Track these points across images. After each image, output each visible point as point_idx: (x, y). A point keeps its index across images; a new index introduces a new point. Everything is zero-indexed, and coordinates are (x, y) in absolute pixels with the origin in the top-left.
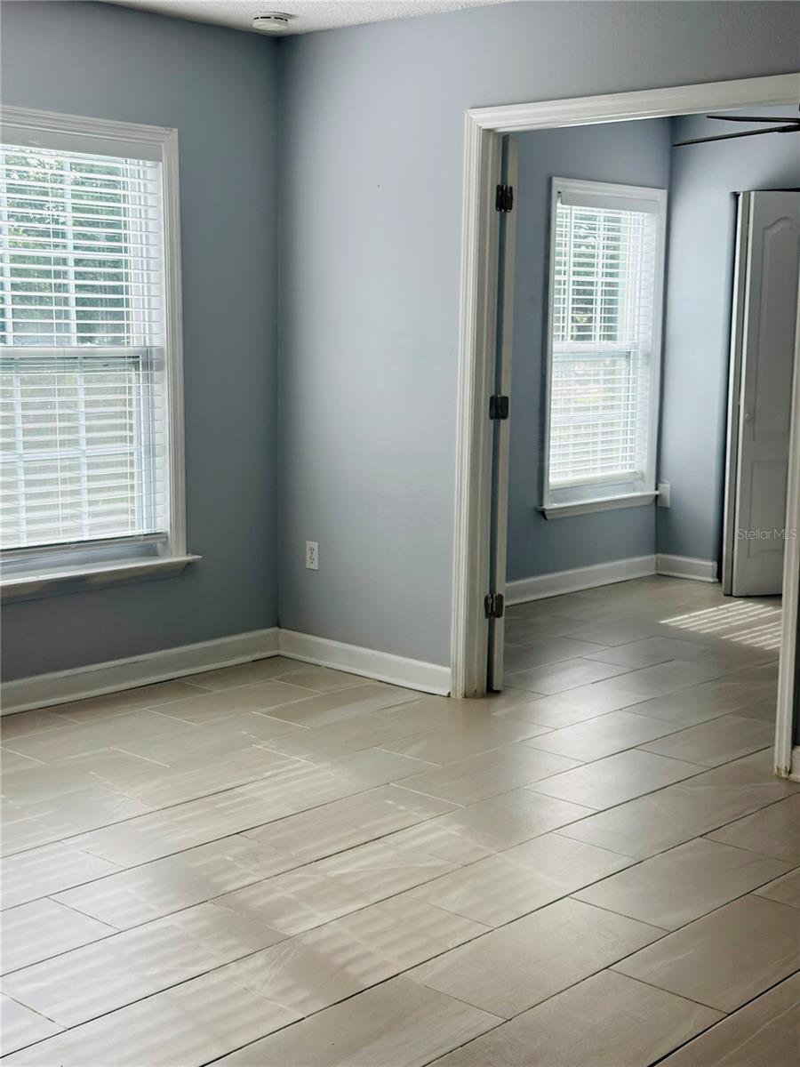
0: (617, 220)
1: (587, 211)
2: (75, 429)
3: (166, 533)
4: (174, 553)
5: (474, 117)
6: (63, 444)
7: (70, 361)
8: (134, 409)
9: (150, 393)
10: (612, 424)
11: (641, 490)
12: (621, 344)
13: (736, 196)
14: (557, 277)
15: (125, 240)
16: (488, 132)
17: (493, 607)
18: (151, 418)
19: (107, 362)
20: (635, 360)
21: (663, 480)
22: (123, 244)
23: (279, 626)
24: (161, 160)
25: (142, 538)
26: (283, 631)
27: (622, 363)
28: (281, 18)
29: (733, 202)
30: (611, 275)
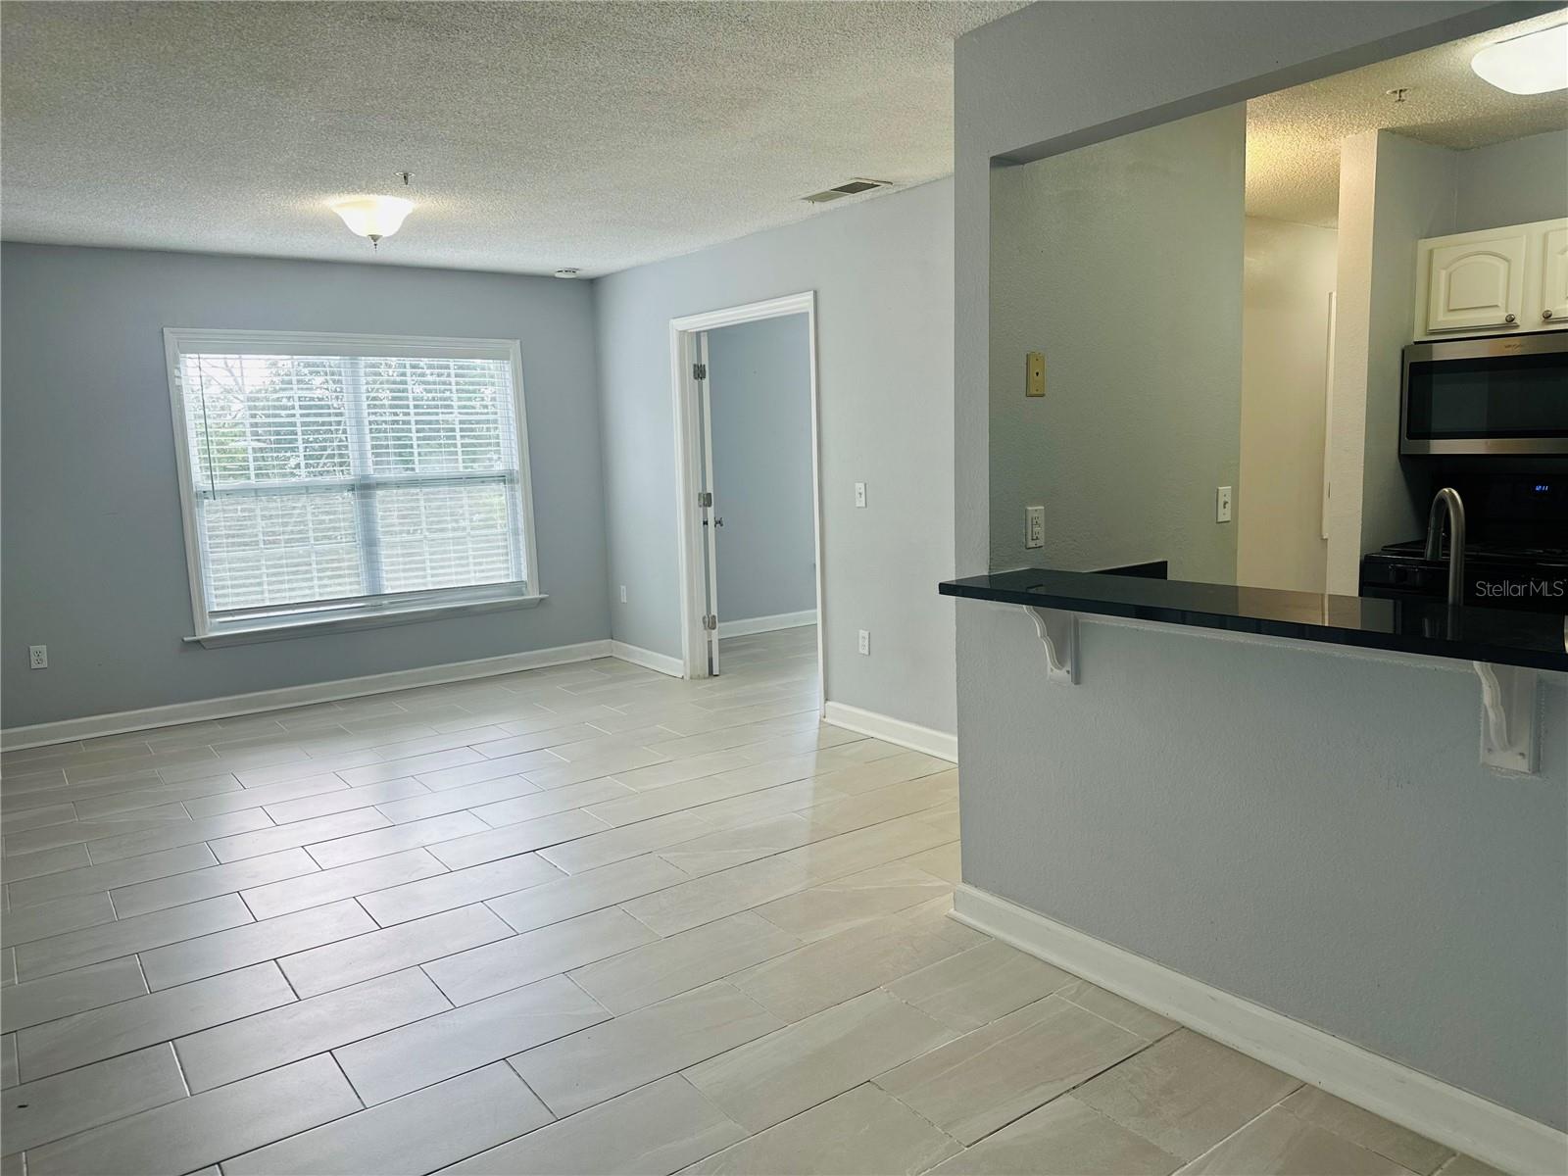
2: (463, 519)
3: (526, 581)
4: (532, 593)
5: (673, 324)
6: (454, 529)
7: (456, 480)
9: (512, 496)
16: (683, 332)
17: (709, 624)
18: (515, 513)
19: (483, 480)
23: (611, 638)
24: (510, 360)
25: (511, 584)
26: (614, 641)
28: (570, 271)
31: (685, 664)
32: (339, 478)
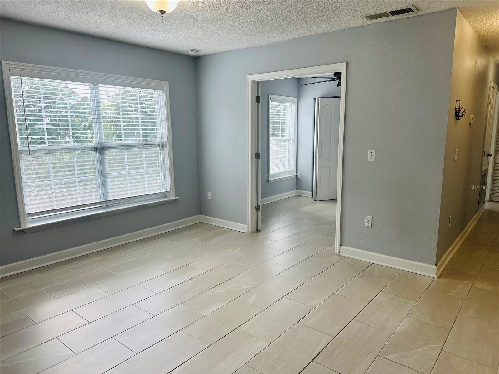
0: (285, 106)
1: (277, 103)
2: (143, 164)
3: (169, 191)
4: (172, 197)
5: (249, 77)
6: (139, 168)
7: (140, 146)
8: (159, 158)
9: (163, 153)
10: (285, 158)
11: (293, 174)
12: (287, 137)
13: (315, 99)
14: (270, 121)
15: (155, 112)
16: (253, 81)
17: (258, 209)
18: (164, 161)
19: (151, 145)
20: (290, 141)
21: (298, 171)
22: (154, 113)
23: (201, 214)
24: (164, 90)
25: (163, 193)
26: (202, 215)
27: (287, 142)
28: (196, 51)
29: (314, 101)
30: (283, 120)
31: (248, 227)
32: (88, 144)
